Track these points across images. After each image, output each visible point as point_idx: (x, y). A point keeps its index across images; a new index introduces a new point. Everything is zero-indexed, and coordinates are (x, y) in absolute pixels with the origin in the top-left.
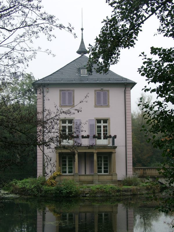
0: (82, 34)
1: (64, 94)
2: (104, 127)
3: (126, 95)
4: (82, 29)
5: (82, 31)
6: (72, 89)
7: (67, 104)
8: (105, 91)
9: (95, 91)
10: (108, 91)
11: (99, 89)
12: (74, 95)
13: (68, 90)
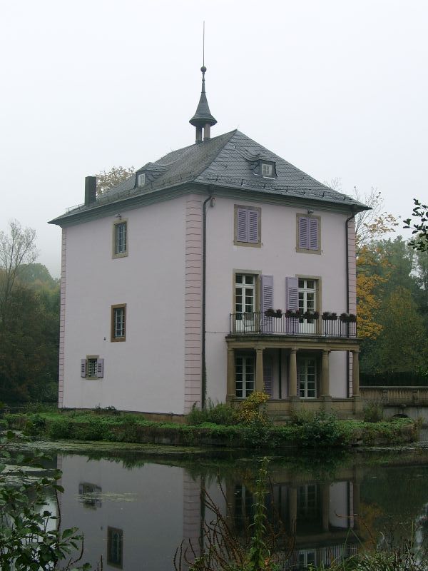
0: (203, 80)
1: (242, 215)
2: (310, 296)
3: (349, 230)
4: (204, 70)
5: (204, 74)
6: (256, 205)
7: (248, 239)
8: (313, 217)
9: (298, 215)
10: (319, 218)
11: (304, 212)
12: (260, 220)
13: (250, 208)
